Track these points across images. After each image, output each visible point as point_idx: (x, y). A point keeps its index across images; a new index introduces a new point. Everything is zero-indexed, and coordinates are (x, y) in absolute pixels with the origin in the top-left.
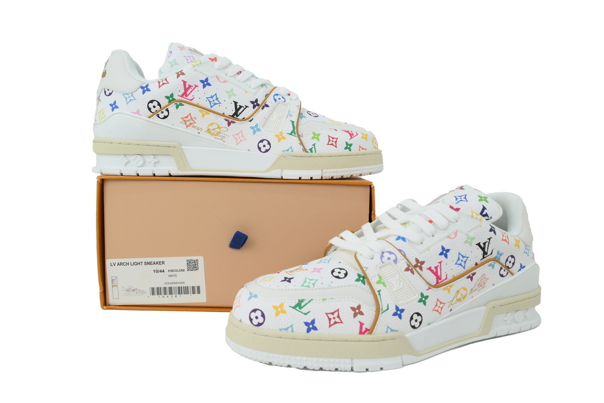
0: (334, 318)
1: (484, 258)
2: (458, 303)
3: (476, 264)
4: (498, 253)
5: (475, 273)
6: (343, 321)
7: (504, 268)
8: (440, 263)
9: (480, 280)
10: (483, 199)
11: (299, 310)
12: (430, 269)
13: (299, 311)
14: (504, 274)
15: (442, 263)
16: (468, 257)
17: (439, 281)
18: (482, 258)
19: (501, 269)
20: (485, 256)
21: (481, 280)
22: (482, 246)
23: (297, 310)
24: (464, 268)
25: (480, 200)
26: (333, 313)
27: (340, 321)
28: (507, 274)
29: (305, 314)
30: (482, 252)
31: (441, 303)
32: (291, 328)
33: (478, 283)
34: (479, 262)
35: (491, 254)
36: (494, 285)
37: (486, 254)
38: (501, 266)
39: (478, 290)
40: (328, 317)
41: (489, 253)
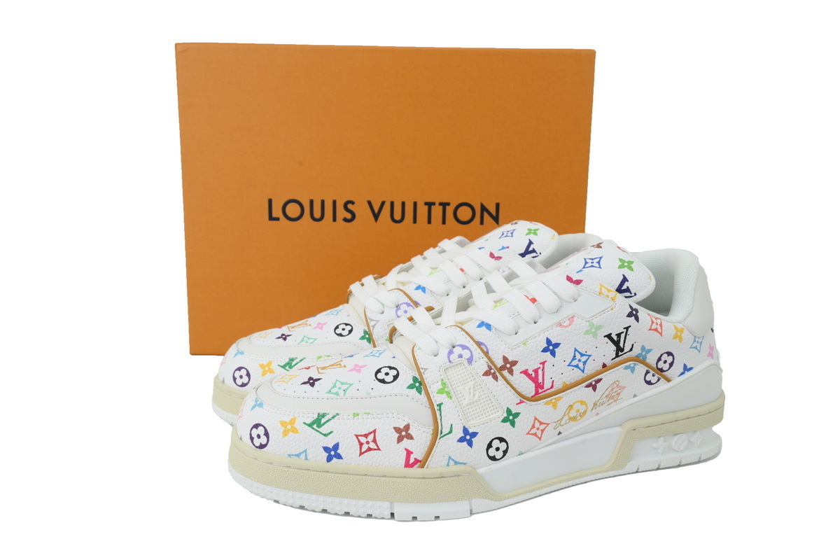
0: (368, 443)
1: (617, 356)
2: (572, 423)
3: (604, 366)
4: (643, 348)
5: (601, 379)
6: (380, 447)
7: (652, 372)
8: (543, 363)
9: (609, 389)
10: (626, 264)
11: (317, 429)
12: (525, 372)
13: (317, 431)
14: (654, 380)
15: (546, 364)
16: (590, 356)
17: (540, 391)
18: (614, 356)
19: (647, 372)
20: (620, 353)
21: (612, 390)
22: (615, 338)
23: (313, 428)
24: (583, 371)
25: (620, 267)
26: (366, 436)
27: (376, 448)
28: (659, 380)
29: (325, 435)
30: (615, 348)
31: (541, 423)
32: (304, 454)
33: (607, 393)
34: (608, 362)
35: (631, 350)
36: (635, 396)
37: (622, 350)
38: (647, 369)
39: (608, 403)
40: (359, 441)
41: (627, 349)
